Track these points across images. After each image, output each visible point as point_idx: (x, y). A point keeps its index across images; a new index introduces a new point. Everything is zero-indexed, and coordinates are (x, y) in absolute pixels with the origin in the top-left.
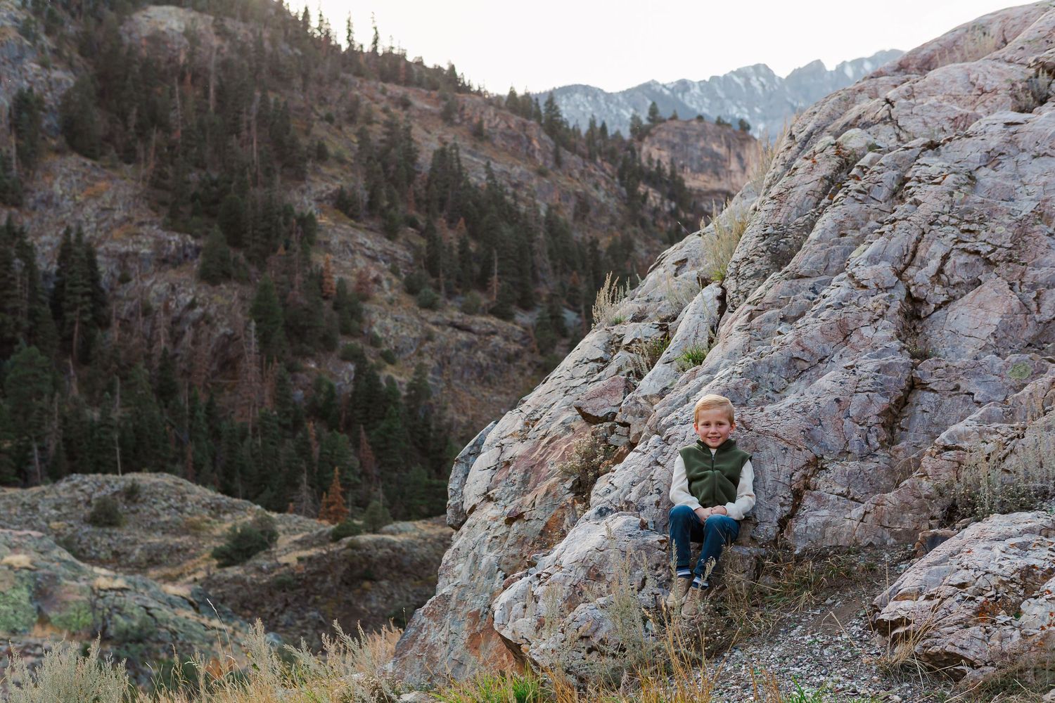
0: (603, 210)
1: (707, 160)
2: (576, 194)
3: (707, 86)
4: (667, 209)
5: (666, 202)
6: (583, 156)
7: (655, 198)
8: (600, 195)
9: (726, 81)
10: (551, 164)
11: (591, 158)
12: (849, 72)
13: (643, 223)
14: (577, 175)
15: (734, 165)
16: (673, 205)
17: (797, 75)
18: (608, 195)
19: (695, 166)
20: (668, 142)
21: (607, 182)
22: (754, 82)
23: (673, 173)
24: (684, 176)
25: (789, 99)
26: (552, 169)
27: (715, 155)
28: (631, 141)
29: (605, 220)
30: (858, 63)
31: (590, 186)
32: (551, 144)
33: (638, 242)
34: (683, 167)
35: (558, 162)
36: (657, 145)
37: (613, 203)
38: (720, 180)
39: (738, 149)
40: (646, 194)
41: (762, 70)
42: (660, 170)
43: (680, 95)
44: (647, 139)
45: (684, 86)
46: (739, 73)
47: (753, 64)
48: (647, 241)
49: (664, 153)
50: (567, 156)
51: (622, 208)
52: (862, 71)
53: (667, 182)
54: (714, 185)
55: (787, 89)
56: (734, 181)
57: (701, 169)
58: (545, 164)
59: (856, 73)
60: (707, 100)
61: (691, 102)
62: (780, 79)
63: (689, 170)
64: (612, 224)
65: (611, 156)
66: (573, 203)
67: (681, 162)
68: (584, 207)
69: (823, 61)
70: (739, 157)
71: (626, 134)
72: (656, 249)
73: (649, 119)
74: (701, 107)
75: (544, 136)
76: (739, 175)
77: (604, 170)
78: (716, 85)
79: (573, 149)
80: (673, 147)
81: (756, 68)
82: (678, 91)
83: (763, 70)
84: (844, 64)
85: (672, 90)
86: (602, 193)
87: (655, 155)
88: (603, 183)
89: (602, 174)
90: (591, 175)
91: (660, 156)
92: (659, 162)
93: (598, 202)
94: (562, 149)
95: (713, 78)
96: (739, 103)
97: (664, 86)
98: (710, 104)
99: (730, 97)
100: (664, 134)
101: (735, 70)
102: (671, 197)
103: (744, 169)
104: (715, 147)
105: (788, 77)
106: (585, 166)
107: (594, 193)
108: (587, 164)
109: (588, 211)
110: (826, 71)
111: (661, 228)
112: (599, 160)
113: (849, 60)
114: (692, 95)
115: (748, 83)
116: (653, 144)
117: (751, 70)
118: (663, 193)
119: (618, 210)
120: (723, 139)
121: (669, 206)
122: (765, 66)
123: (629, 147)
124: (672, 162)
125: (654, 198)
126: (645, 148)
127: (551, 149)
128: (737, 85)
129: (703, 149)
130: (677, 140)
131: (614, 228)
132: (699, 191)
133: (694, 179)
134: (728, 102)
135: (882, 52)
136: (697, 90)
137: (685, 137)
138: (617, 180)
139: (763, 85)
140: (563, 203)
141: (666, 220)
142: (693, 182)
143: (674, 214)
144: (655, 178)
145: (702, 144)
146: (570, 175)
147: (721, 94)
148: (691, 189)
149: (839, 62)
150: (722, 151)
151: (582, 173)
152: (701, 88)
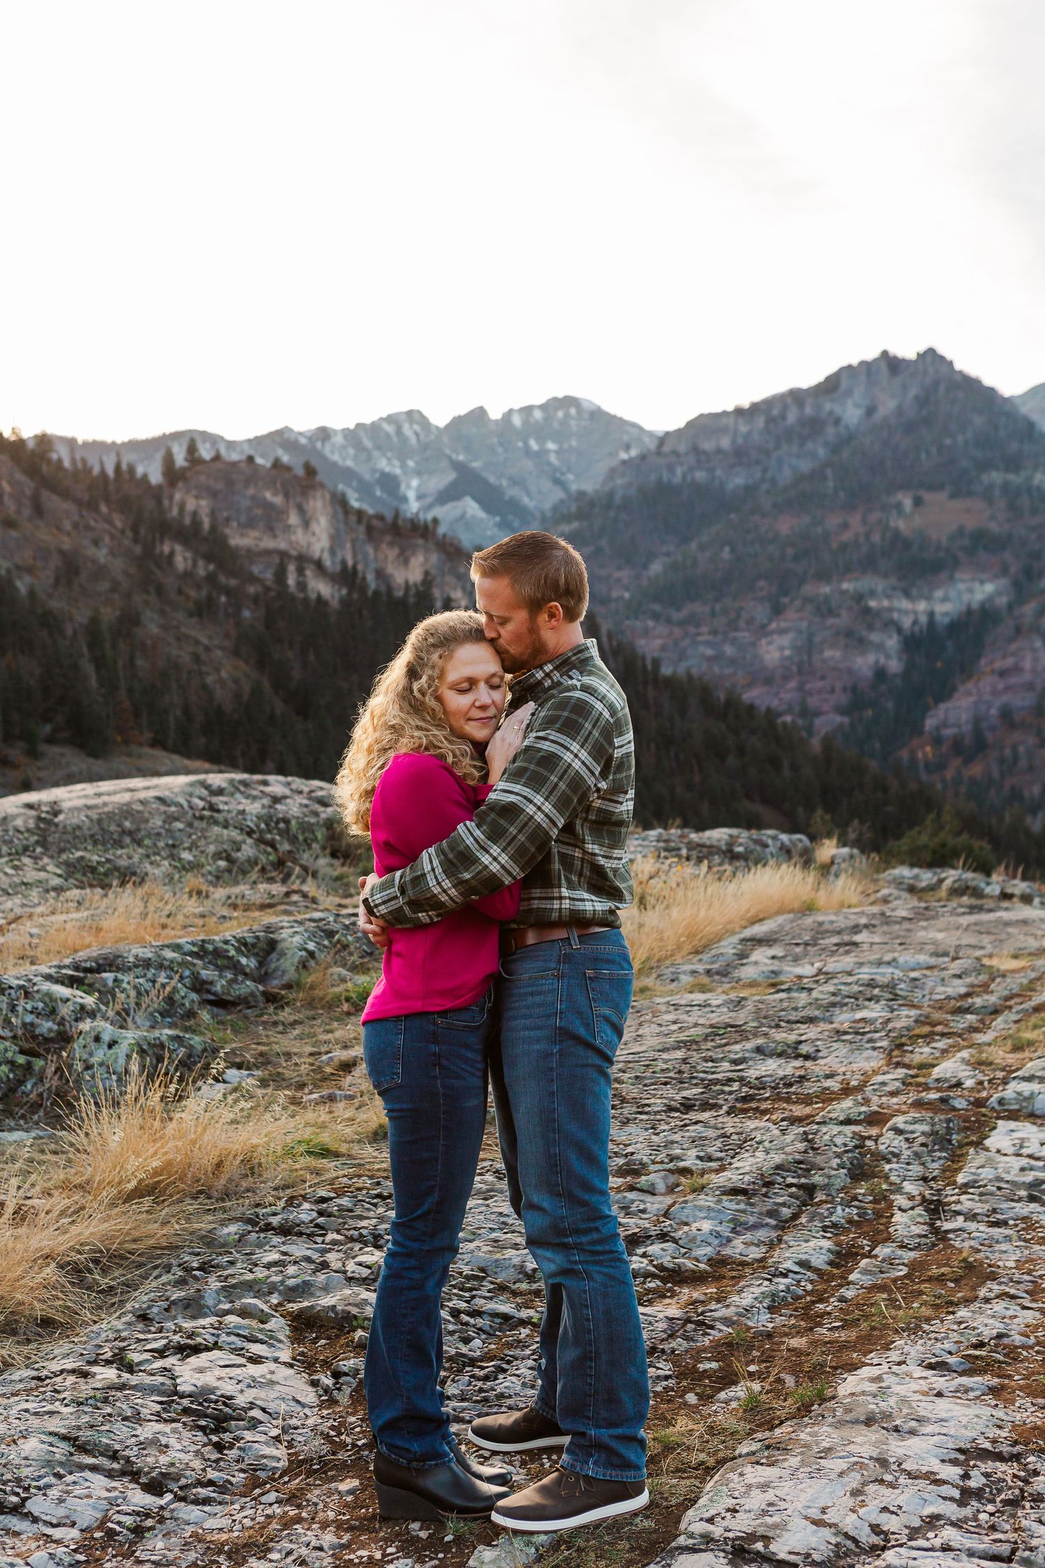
0: (100, 572)
1: (259, 512)
2: (62, 553)
3: (353, 436)
4: (201, 572)
5: (201, 563)
6: (79, 502)
7: (185, 559)
8: (102, 555)
9: (373, 429)
10: (27, 512)
11: (92, 506)
12: (517, 421)
13: (160, 590)
14: (67, 525)
15: (293, 519)
16: (211, 567)
17: (457, 422)
18: (112, 553)
19: (243, 518)
20: (208, 489)
21: (113, 537)
22: (407, 430)
23: (213, 528)
24: (227, 531)
25: (447, 451)
26: (30, 519)
27: (269, 506)
28: (160, 487)
29: (104, 586)
30: (528, 410)
31: (87, 542)
32: (29, 485)
33: (148, 614)
34: (227, 520)
35: (39, 510)
36: (194, 492)
37: (118, 566)
38: (275, 537)
39: (299, 499)
40: (172, 554)
41: (413, 416)
42: (196, 522)
43: (319, 445)
44: (180, 485)
45: (324, 433)
46: (390, 419)
47: (405, 409)
48: (162, 613)
49: (203, 503)
50: (53, 502)
51: (132, 570)
52: (532, 420)
53: (206, 539)
54: (268, 543)
55: (445, 439)
56: (293, 538)
57: (250, 524)
58: (18, 512)
59: (526, 422)
60: (351, 451)
61: (332, 452)
62: (437, 428)
63: (235, 524)
64: (113, 590)
65: (125, 505)
66: (55, 562)
67: (225, 514)
68: (70, 568)
69: (486, 407)
70: (301, 510)
71: (156, 477)
72: (174, 623)
73: (186, 459)
74: (344, 460)
75: (19, 476)
76: (300, 532)
77: (110, 522)
78: (362, 434)
79: (65, 494)
80: (214, 494)
81: (410, 413)
82: (317, 440)
83: (417, 417)
84: (511, 411)
85: (310, 439)
86: (104, 551)
87: (191, 505)
88: (107, 539)
89: (106, 526)
90: (88, 528)
91: (199, 506)
92: (195, 514)
93: (94, 561)
94: (45, 494)
95: (358, 425)
96: (389, 454)
97: (300, 434)
98: (356, 456)
99: (379, 448)
100: (203, 478)
101: (384, 415)
102: (209, 558)
103: (306, 524)
104: (268, 495)
105: (447, 426)
106: (82, 516)
107: (91, 551)
108: (85, 513)
109: (77, 573)
110: (490, 420)
111: (188, 597)
112: (104, 509)
113: (517, 407)
114: (333, 445)
115: (399, 431)
116: (188, 491)
117: (404, 417)
118: (196, 552)
119: (126, 573)
120: (278, 485)
121: (206, 568)
122: (419, 412)
123: (156, 494)
124: (213, 514)
125: (182, 559)
126: (178, 496)
127: (28, 492)
128: (388, 435)
129: (253, 498)
130: (219, 486)
131: (116, 596)
132: (249, 550)
133: (242, 535)
134: (376, 453)
135: (555, 399)
136: (339, 439)
137: (230, 483)
138: (129, 534)
139: (417, 434)
140: (39, 563)
141: (198, 587)
142: (238, 540)
143: (211, 579)
144: (188, 534)
145: (251, 491)
146: (58, 528)
147: (368, 443)
148: (237, 548)
149: (506, 410)
150: (278, 500)
151: (76, 526)
152: (345, 437)
